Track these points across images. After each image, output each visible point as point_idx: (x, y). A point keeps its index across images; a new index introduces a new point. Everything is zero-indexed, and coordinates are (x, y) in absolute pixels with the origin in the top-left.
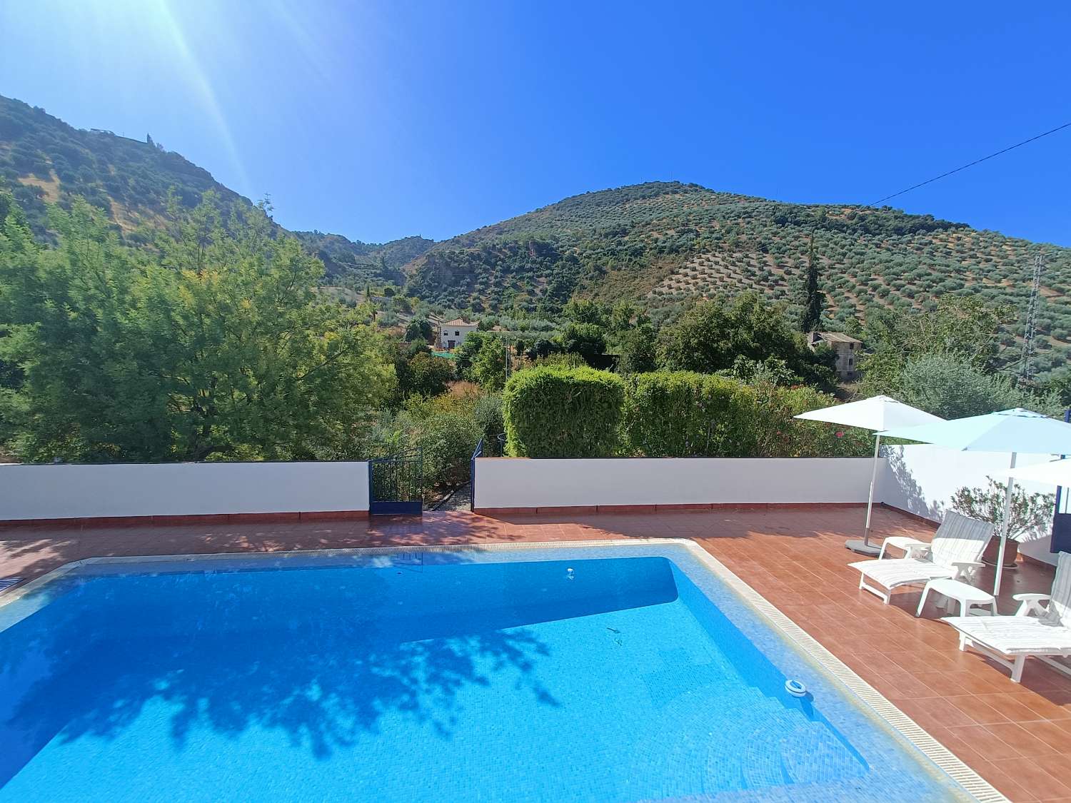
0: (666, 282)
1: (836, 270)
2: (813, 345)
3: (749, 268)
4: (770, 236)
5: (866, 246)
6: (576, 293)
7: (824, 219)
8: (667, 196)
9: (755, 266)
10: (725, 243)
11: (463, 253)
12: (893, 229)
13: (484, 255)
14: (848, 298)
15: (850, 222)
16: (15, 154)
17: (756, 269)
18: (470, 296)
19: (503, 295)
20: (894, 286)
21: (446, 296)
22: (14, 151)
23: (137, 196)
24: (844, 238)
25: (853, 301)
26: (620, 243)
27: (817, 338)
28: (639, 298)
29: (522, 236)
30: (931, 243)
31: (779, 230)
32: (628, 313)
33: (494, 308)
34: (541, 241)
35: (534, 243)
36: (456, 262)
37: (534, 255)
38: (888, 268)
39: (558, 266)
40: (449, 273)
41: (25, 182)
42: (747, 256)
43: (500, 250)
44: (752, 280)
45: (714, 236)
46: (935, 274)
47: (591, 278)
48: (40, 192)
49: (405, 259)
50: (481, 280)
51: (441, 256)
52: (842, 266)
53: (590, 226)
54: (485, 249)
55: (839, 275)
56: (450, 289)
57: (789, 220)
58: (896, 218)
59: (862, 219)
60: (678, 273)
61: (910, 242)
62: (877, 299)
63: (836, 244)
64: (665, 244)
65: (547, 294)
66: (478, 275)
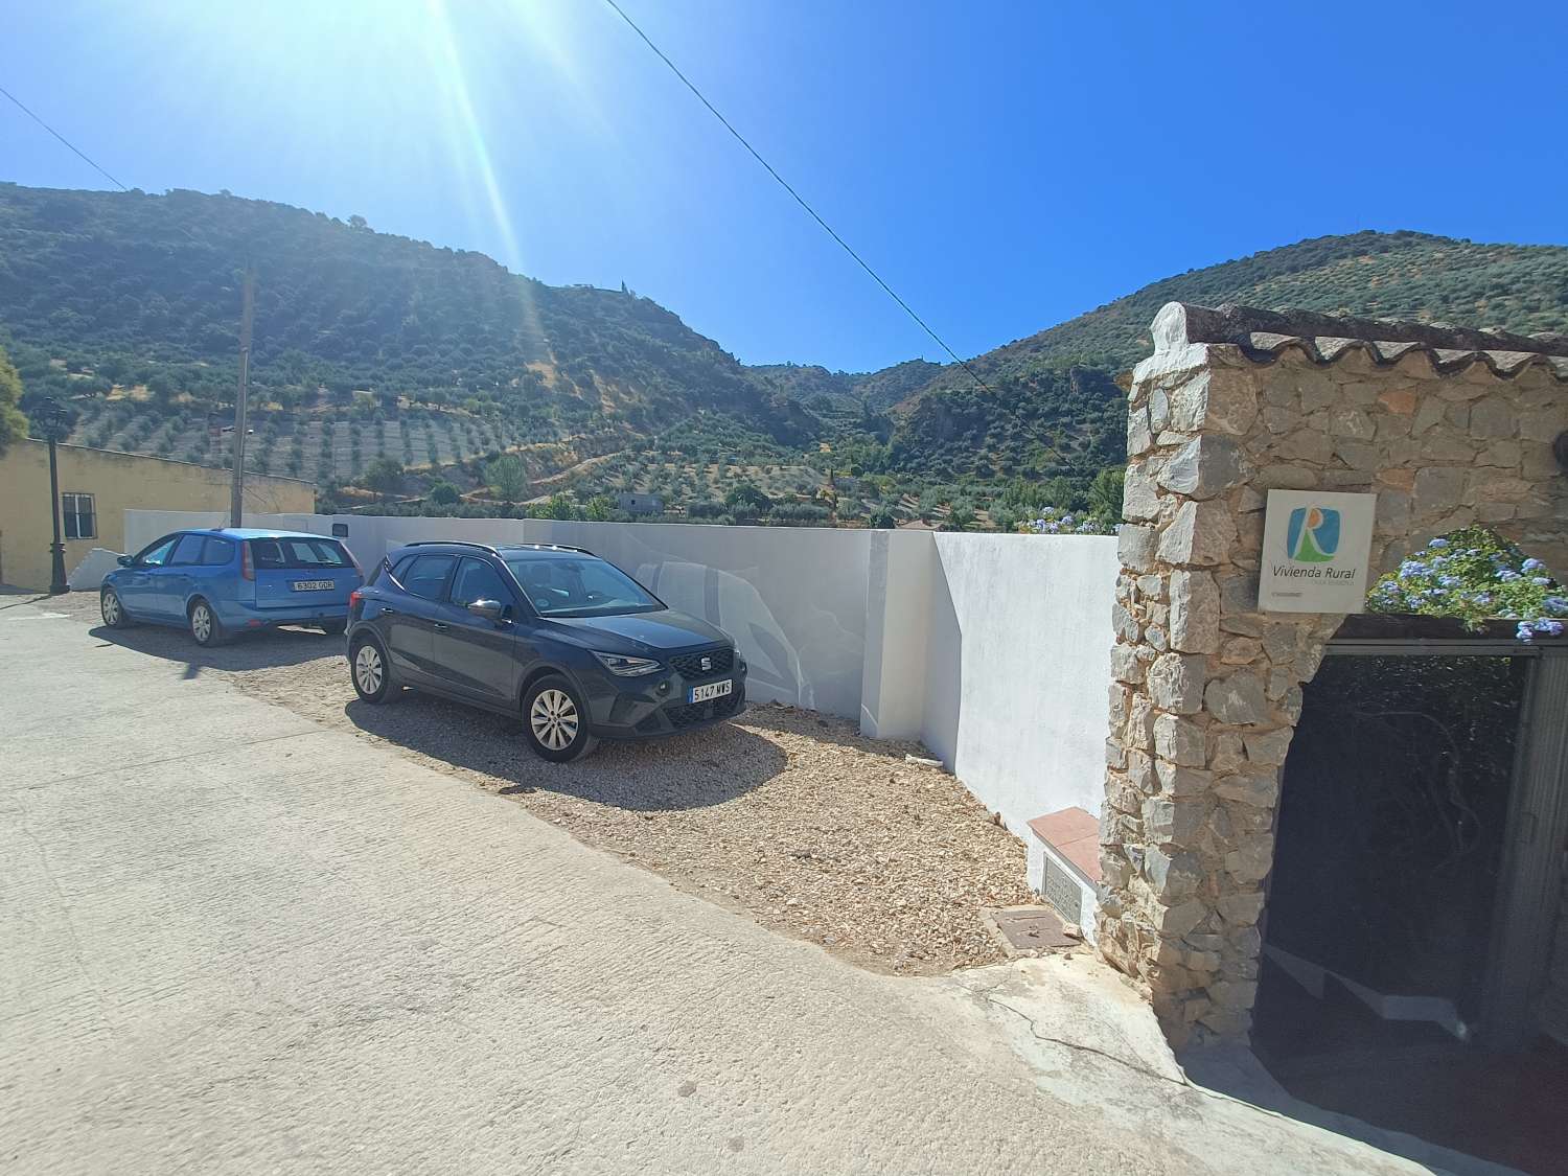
11: (970, 393)
13: (1000, 393)
18: (975, 454)
19: (1024, 452)
21: (942, 455)
23: (614, 365)
29: (1060, 362)
33: (1008, 471)
34: (1089, 368)
35: (1078, 372)
36: (959, 406)
37: (1075, 391)
39: (1112, 406)
40: (949, 422)
41: (531, 368)
43: (1025, 385)
48: (540, 376)
49: (897, 395)
50: (993, 431)
51: (940, 400)
54: (1003, 384)
56: (948, 445)
65: (1089, 450)
66: (989, 423)
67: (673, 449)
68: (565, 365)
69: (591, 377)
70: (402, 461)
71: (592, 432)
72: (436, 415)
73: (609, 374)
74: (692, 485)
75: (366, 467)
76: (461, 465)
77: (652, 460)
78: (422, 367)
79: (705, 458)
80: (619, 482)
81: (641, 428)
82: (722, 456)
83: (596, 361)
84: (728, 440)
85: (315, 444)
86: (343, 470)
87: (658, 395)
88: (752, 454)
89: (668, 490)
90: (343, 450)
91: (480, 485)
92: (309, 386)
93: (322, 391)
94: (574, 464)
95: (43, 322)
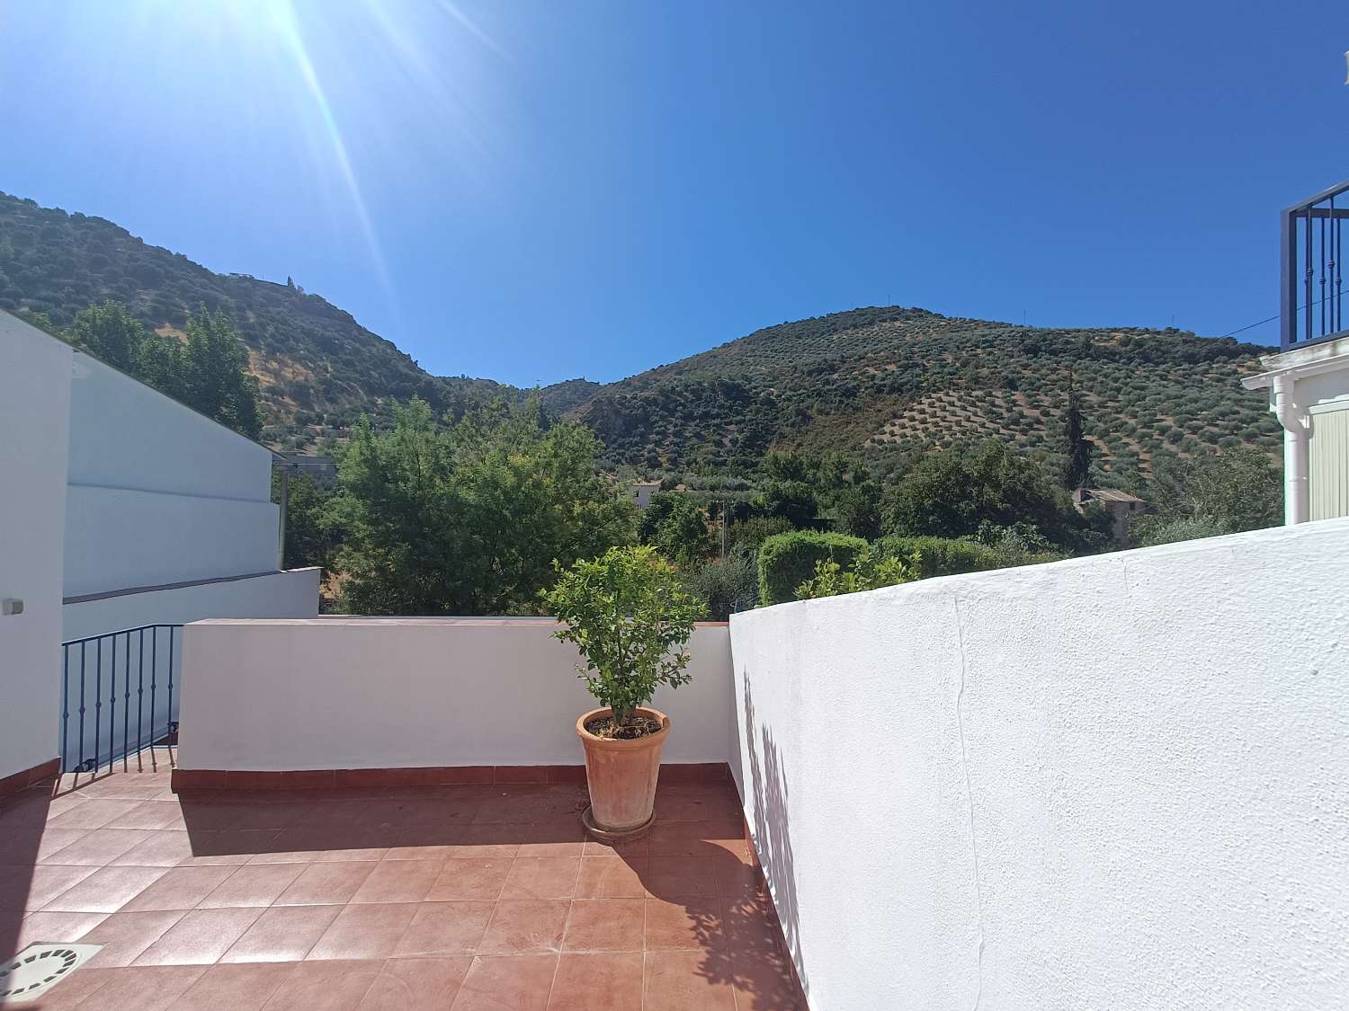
0: (887, 428)
1: (1109, 410)
2: (1081, 505)
3: (994, 409)
4: (1019, 369)
5: (1147, 378)
6: (774, 444)
7: (1088, 346)
8: (884, 324)
9: (1001, 407)
10: (960, 379)
11: (635, 398)
12: (1183, 356)
13: (661, 399)
14: (1127, 444)
15: (1123, 349)
16: (155, 305)
17: (1003, 411)
18: (644, 448)
19: (684, 446)
20: (1189, 428)
22: (153, 301)
23: (276, 345)
24: (1117, 369)
25: (1135, 447)
26: (827, 382)
27: (1085, 496)
28: (854, 449)
29: (707, 376)
30: (1235, 372)
31: (1031, 362)
32: (842, 467)
33: (674, 462)
34: (730, 382)
35: (722, 384)
36: (627, 408)
37: (721, 399)
38: (1179, 405)
39: (751, 411)
40: (620, 422)
41: (162, 333)
42: (990, 395)
43: (680, 394)
44: (998, 423)
45: (945, 370)
46: (1244, 412)
47: (793, 425)
49: (566, 405)
50: (657, 429)
51: (611, 402)
52: (1117, 404)
53: (790, 362)
54: (662, 392)
55: (1113, 415)
56: (620, 440)
57: (1043, 348)
58: (1185, 342)
59: (1139, 344)
60: (902, 417)
61: (1206, 372)
62: (1166, 445)
63: (1106, 376)
64: (885, 382)
65: (738, 445)
66: (654, 423)
81: (307, 405)
87: (328, 378)
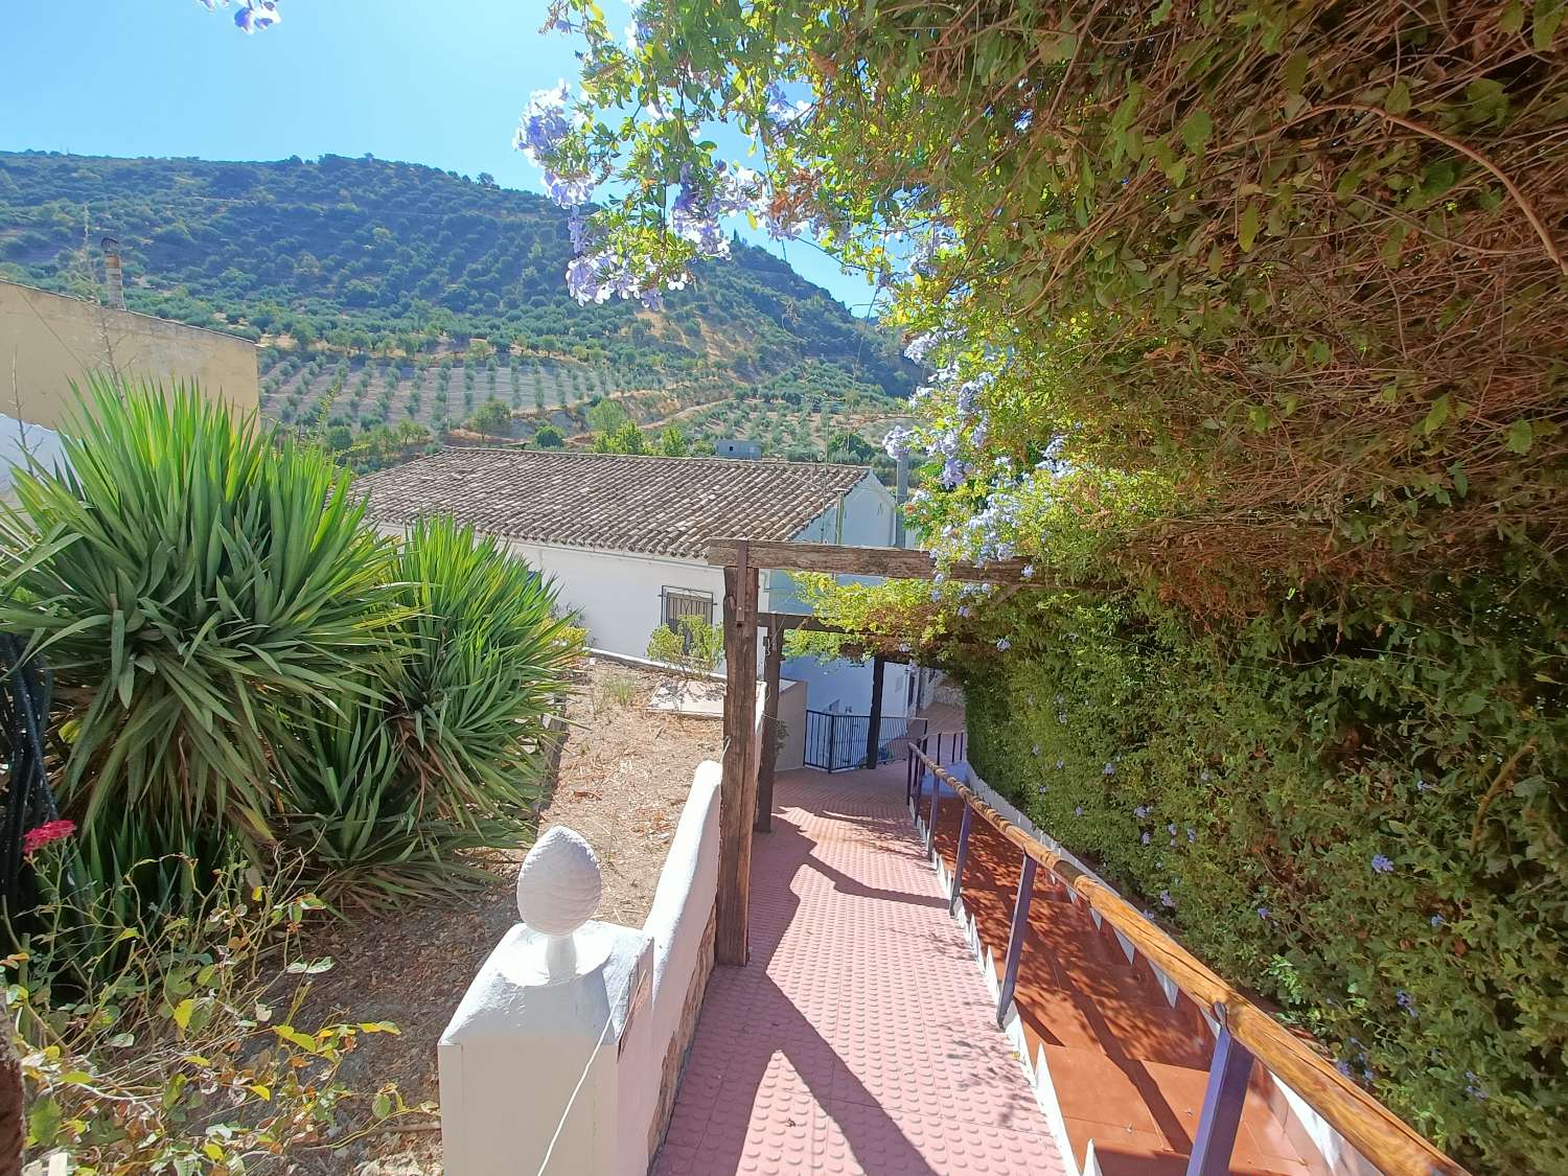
67: (775, 397)
68: (673, 314)
69: (698, 325)
70: (509, 406)
71: (697, 380)
72: (545, 362)
73: (717, 322)
74: (793, 433)
75: (476, 411)
76: (566, 411)
77: (755, 408)
78: (539, 318)
79: (808, 407)
80: (720, 429)
81: (745, 376)
82: (825, 406)
83: (704, 309)
84: (835, 389)
85: (430, 389)
86: (456, 414)
87: (765, 344)
88: (857, 403)
89: (768, 437)
90: (456, 394)
91: (582, 429)
92: (431, 333)
93: (444, 338)
94: (676, 411)
95: (214, 281)
